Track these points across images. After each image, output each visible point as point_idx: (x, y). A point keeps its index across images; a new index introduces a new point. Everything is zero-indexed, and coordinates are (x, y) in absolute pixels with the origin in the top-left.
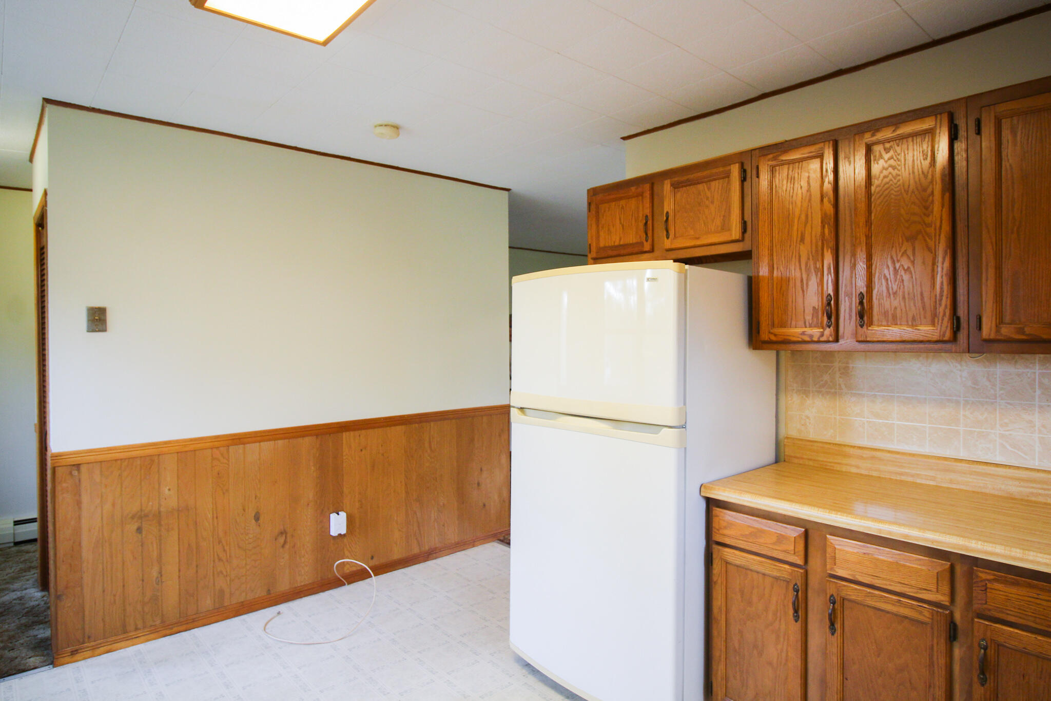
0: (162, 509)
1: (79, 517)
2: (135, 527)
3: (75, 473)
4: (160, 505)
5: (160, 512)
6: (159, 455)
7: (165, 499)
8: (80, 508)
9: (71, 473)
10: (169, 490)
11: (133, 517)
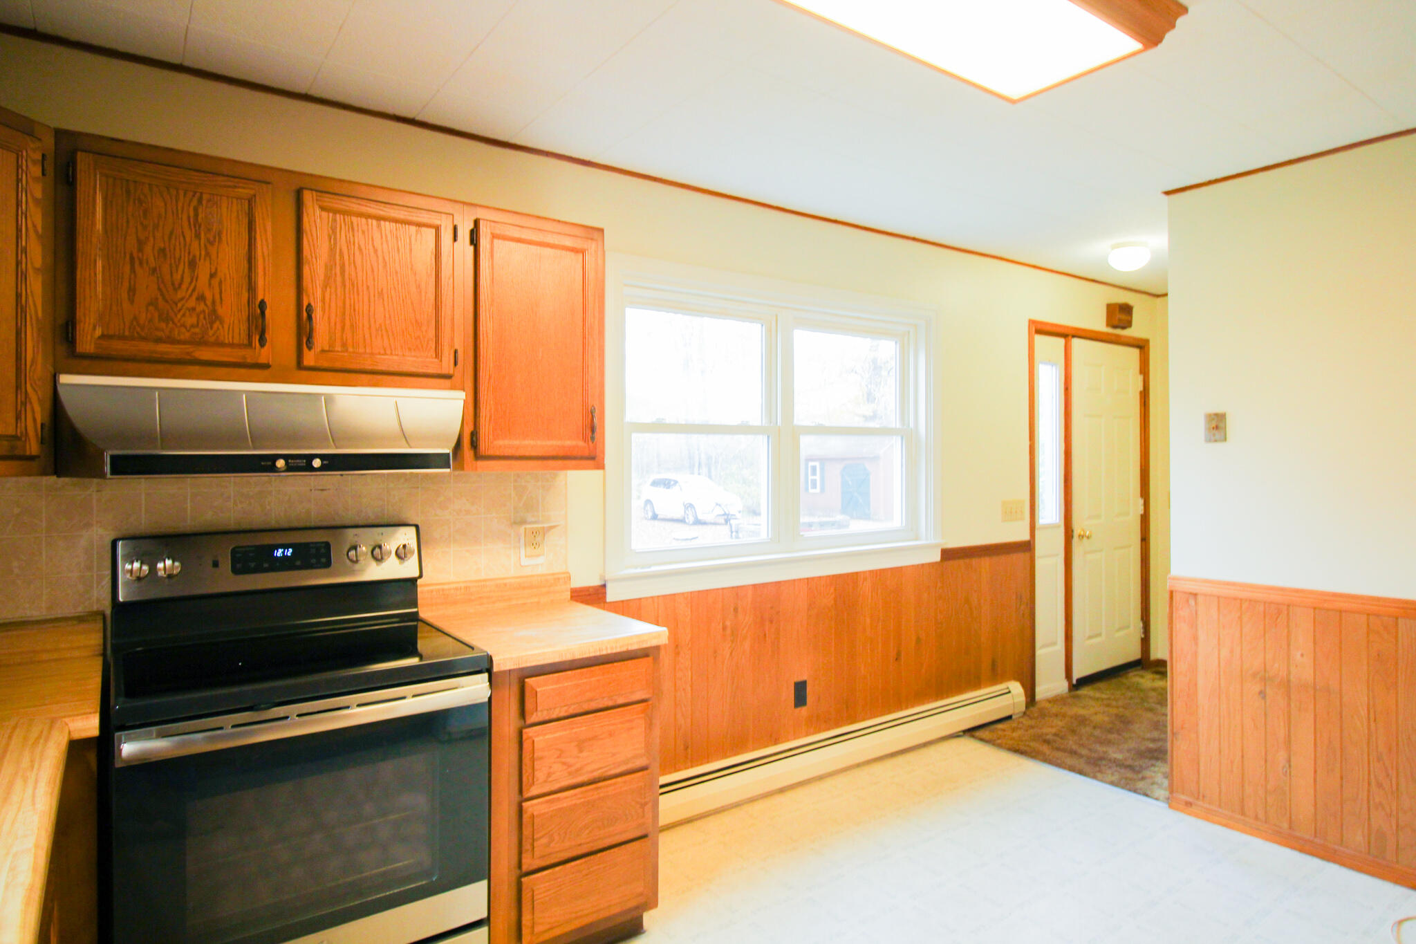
0: (1292, 679)
1: (1196, 653)
2: (1257, 688)
3: (1192, 602)
4: (1289, 673)
5: (1289, 681)
6: (1288, 606)
7: (1296, 666)
8: (1196, 644)
9: (1188, 601)
10: (1302, 655)
11: (1254, 675)
